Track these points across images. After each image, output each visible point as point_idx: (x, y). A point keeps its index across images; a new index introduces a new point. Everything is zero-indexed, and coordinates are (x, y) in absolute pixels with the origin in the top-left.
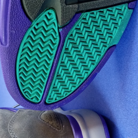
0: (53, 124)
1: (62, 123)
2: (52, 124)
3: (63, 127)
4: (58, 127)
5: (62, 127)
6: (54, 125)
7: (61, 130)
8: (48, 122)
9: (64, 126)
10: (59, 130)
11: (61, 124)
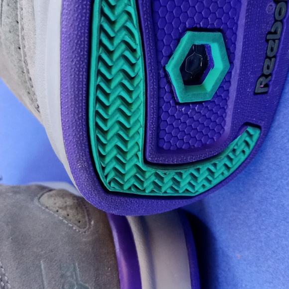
0: (68, 215)
1: (88, 215)
2: (66, 216)
3: (90, 224)
4: (79, 222)
5: (88, 224)
6: (70, 217)
7: (85, 229)
8: (57, 211)
9: (92, 223)
10: (81, 228)
11: (87, 217)
